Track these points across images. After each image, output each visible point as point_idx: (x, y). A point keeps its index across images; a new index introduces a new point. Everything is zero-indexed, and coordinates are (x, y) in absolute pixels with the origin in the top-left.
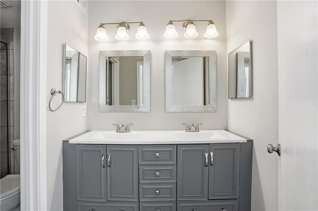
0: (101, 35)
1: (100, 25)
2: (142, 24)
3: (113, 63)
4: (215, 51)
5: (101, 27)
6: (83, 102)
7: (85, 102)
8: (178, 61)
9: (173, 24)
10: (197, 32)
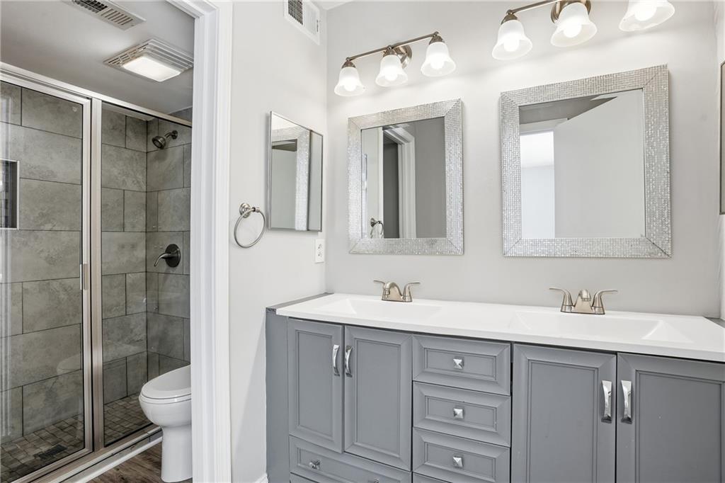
0: (349, 82)
1: (345, 61)
2: (436, 38)
3: (401, 144)
4: (665, 67)
5: (347, 66)
6: (317, 231)
7: (321, 231)
8: (568, 119)
9: (516, 18)
10: (592, 24)
